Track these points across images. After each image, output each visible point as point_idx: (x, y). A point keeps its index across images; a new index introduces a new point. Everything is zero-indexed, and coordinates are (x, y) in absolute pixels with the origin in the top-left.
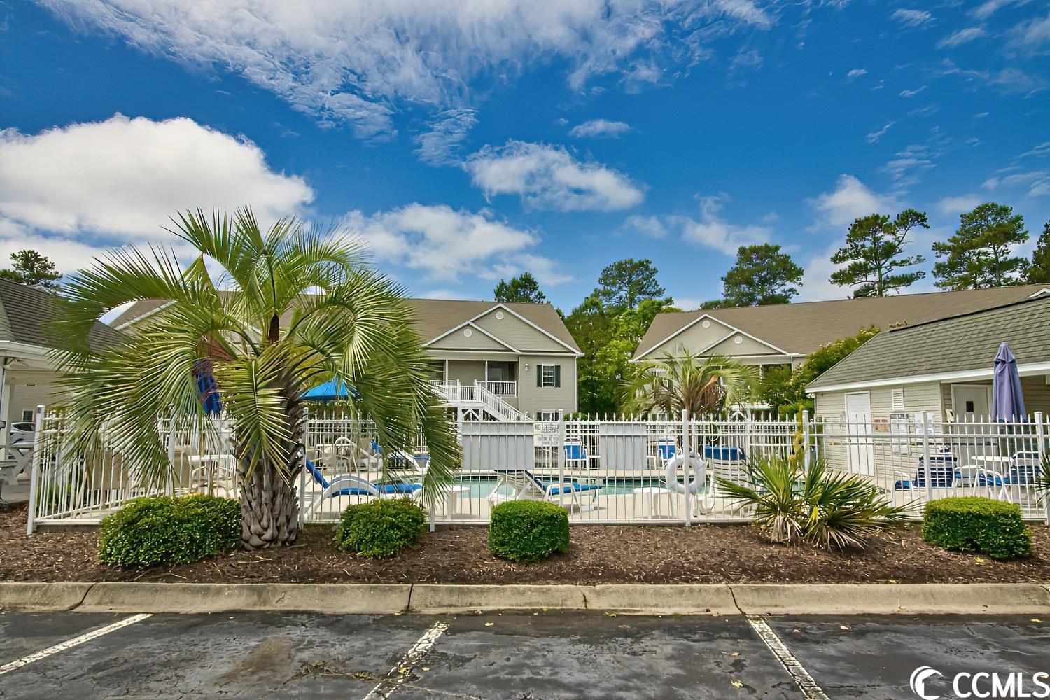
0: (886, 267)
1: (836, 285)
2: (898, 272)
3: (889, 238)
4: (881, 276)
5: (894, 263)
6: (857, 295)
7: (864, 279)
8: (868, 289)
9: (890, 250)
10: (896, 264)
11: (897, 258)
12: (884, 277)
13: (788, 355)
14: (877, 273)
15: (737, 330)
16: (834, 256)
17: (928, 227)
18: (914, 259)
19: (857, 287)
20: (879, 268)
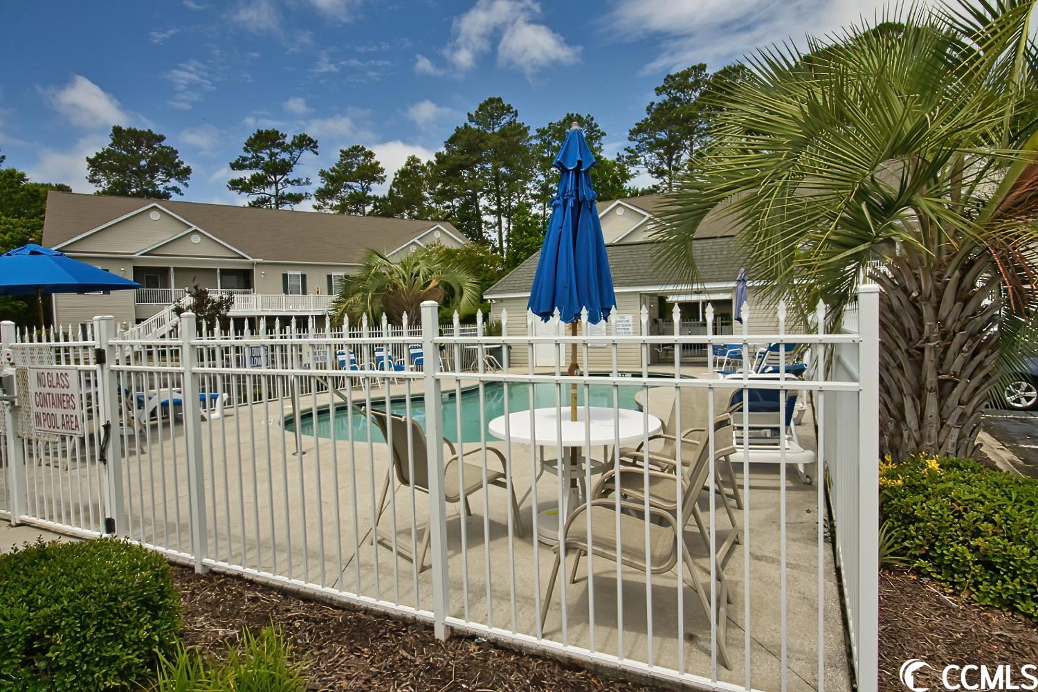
0: (282, 183)
1: (235, 193)
2: (290, 190)
3: (286, 156)
4: (277, 190)
5: (287, 181)
6: (254, 205)
7: (262, 191)
8: (264, 201)
9: (285, 168)
10: (289, 182)
11: (291, 176)
12: (280, 192)
13: (251, 260)
14: (274, 187)
15: (194, 227)
16: (233, 162)
17: (317, 154)
18: (304, 181)
19: (253, 198)
20: (276, 183)
